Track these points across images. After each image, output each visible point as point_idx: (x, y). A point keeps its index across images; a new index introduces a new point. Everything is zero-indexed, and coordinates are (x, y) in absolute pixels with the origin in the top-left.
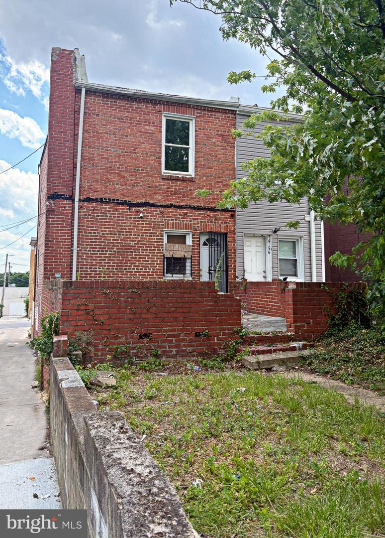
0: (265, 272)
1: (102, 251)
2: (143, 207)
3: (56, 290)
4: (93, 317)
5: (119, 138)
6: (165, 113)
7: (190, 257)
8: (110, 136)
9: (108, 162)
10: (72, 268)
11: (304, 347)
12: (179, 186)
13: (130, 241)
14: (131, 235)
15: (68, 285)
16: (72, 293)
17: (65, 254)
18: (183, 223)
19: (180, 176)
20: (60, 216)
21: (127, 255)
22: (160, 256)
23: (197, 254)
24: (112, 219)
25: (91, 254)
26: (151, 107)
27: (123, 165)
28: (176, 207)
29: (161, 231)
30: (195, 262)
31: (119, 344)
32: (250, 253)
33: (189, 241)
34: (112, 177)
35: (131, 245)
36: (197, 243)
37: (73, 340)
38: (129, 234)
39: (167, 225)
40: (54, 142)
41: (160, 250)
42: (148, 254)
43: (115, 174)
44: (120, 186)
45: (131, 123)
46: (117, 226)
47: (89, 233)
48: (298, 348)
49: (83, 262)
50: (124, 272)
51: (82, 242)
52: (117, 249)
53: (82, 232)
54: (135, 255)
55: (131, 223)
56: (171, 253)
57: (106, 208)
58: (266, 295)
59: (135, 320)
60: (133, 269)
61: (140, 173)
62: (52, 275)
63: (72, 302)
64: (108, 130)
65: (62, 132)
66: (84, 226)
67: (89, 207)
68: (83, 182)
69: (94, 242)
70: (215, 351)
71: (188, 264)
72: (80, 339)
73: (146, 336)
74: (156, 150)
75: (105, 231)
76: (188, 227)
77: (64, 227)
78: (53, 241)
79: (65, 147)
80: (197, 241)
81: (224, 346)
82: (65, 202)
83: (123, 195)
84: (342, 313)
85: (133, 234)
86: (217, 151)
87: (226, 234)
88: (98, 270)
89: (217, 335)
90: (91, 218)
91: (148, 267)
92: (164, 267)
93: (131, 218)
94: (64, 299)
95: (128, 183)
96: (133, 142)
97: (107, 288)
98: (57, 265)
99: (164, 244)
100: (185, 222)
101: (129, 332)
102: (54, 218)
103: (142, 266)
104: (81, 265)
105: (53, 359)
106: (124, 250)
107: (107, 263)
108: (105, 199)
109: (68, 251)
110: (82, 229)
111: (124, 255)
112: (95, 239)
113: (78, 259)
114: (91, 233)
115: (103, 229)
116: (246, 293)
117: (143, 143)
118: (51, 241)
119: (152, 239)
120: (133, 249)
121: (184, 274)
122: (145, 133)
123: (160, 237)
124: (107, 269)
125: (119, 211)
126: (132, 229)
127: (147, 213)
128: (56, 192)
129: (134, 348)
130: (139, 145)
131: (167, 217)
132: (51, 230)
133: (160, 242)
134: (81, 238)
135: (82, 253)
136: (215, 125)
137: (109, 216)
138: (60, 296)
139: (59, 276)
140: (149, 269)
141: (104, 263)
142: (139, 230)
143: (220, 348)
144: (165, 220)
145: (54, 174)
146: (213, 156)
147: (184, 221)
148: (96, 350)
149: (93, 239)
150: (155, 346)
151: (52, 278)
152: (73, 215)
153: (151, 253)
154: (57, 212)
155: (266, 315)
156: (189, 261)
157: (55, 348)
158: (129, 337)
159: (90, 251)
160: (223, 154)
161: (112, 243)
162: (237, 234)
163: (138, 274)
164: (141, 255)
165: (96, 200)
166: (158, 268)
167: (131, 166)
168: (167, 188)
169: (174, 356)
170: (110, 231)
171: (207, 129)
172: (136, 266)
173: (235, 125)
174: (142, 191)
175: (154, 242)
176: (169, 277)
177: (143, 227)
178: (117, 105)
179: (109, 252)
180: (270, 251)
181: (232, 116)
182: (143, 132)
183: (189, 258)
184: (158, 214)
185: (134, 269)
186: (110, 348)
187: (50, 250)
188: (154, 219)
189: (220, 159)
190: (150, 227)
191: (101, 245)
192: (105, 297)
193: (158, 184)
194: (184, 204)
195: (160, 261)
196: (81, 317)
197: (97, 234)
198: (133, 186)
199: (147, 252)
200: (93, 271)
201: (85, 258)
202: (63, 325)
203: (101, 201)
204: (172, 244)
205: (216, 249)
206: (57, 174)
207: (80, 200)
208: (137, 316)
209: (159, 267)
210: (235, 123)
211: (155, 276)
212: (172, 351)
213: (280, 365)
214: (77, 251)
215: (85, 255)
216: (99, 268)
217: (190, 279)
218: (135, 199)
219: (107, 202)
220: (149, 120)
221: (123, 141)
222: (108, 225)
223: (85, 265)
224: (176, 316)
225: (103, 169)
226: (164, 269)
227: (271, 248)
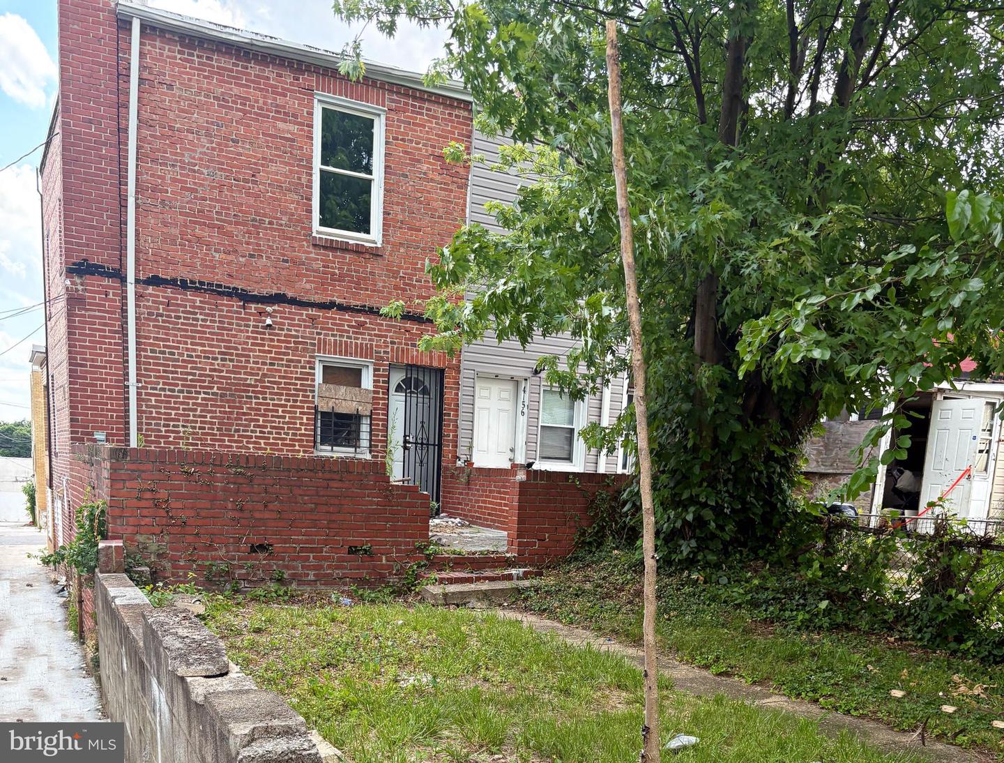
0: (512, 450)
1: (189, 392)
2: (274, 304)
3: (99, 463)
4: (167, 512)
5: (219, 144)
6: (319, 95)
7: (368, 414)
8: (199, 139)
9: (196, 198)
10: (128, 423)
11: (526, 576)
12: (349, 265)
13: (245, 373)
14: (248, 362)
15: (120, 454)
16: (127, 470)
17: (111, 393)
18: (356, 344)
19: (351, 242)
20: (97, 313)
21: (240, 402)
22: (308, 408)
23: (383, 409)
24: (208, 327)
25: (165, 396)
26: (288, 77)
27: (228, 209)
28: (341, 308)
29: (310, 357)
30: (378, 425)
31: (214, 559)
32: (487, 412)
33: (367, 381)
34: (205, 234)
35: (248, 382)
36: (382, 388)
37: (133, 549)
38: (243, 359)
39: (322, 346)
40: (73, 144)
41: (308, 396)
42: (283, 402)
43: (212, 226)
44: (224, 256)
45: (245, 112)
46: (218, 340)
47: (161, 352)
48: (515, 577)
49: (151, 412)
50: (233, 436)
51: (146, 370)
52: (218, 388)
53: (145, 350)
54: (256, 403)
55: (248, 337)
56: (331, 404)
57: (194, 301)
58: (499, 492)
59: (242, 521)
60: (252, 431)
61: (266, 229)
62: (88, 434)
63: (127, 484)
64: (194, 125)
65: (90, 122)
66: (149, 338)
67: (158, 296)
68: (142, 241)
69: (172, 372)
70: (382, 578)
71: (365, 428)
72: (146, 548)
73: (262, 547)
74: (299, 179)
75: (194, 350)
76: (365, 351)
77: (105, 337)
78: (85, 366)
79: (101, 157)
80: (384, 382)
81: (398, 570)
82: (106, 282)
83: (230, 276)
84: (598, 525)
85: (252, 360)
86: (429, 192)
87: (442, 371)
88: (181, 429)
89: (387, 553)
90: (164, 321)
91: (283, 428)
92: (315, 430)
93: (248, 326)
94: (113, 479)
95: (240, 249)
96: (248, 156)
97: (191, 465)
98: (96, 415)
99: (316, 383)
100: (359, 342)
101: (231, 540)
102: (84, 316)
103: (272, 427)
104: (147, 418)
105: (100, 575)
106: (234, 393)
107: (200, 416)
108: (192, 282)
109: (118, 387)
110: (145, 344)
111: (234, 402)
112: (173, 366)
113: (139, 406)
114: (164, 353)
115: (189, 346)
116: (469, 489)
117: (271, 161)
118: (81, 365)
119: (292, 372)
120: (253, 392)
121: (356, 447)
122: (276, 137)
123: (307, 370)
124: (200, 428)
125: (222, 311)
126: (251, 350)
127: (281, 318)
128: (85, 260)
129: (241, 567)
130: (263, 165)
131: (322, 329)
132: (79, 340)
133: (307, 379)
134: (145, 363)
135: (147, 394)
136: (427, 133)
137: (203, 320)
138: (106, 474)
139: (103, 437)
140: (285, 434)
141: (194, 416)
142: (264, 351)
143: (390, 574)
144: (319, 334)
145: (78, 218)
146: (421, 203)
147: (357, 339)
148: (174, 567)
149: (168, 366)
150: (278, 566)
151: (89, 440)
152: (124, 311)
153: (289, 401)
154: (90, 304)
155: (498, 528)
156: (366, 421)
157: (102, 559)
158: (231, 548)
159: (164, 390)
160: (442, 201)
161: (210, 376)
162: (464, 373)
163: (262, 441)
164: (268, 404)
165: (173, 282)
166: (303, 432)
167: (246, 212)
168: (324, 267)
169: (309, 583)
170: (204, 352)
171: (411, 141)
172: (259, 426)
173: (469, 137)
174: (271, 270)
175: (297, 379)
176: (325, 451)
177: (273, 347)
178: (213, 66)
179: (203, 395)
180: (525, 410)
181: (466, 114)
182: (270, 135)
183: (366, 416)
184: (304, 321)
185: (256, 432)
186: (198, 565)
187: (81, 384)
188: (296, 331)
189: (436, 210)
190: (287, 348)
191: (186, 380)
192: (186, 480)
193: (304, 256)
194: (358, 303)
195: (308, 419)
196: (145, 512)
197: (176, 357)
198: (251, 256)
199: (281, 400)
200: (173, 432)
201: (153, 403)
202: (114, 523)
203: (184, 285)
204: (331, 386)
205: (420, 400)
206: (83, 219)
207: (137, 281)
208: (247, 514)
209: (306, 430)
210: (471, 132)
211: (297, 448)
212: (308, 574)
213: (479, 600)
214: (138, 388)
215: (153, 398)
216: (183, 426)
217: (368, 457)
218: (255, 285)
219: (197, 289)
220: (284, 107)
221: (227, 152)
222: (200, 338)
223: (154, 418)
224: (316, 518)
225: (187, 215)
226: (315, 436)
227: (526, 404)
